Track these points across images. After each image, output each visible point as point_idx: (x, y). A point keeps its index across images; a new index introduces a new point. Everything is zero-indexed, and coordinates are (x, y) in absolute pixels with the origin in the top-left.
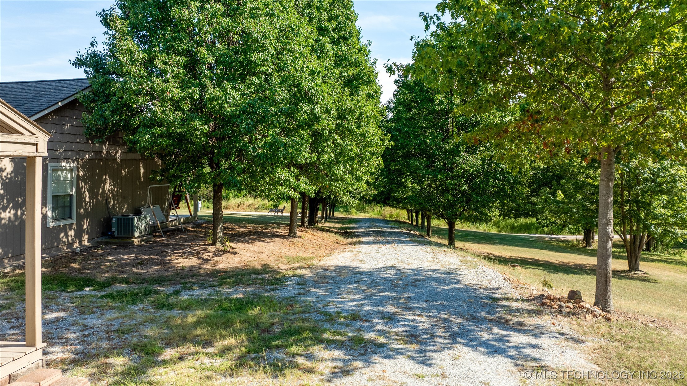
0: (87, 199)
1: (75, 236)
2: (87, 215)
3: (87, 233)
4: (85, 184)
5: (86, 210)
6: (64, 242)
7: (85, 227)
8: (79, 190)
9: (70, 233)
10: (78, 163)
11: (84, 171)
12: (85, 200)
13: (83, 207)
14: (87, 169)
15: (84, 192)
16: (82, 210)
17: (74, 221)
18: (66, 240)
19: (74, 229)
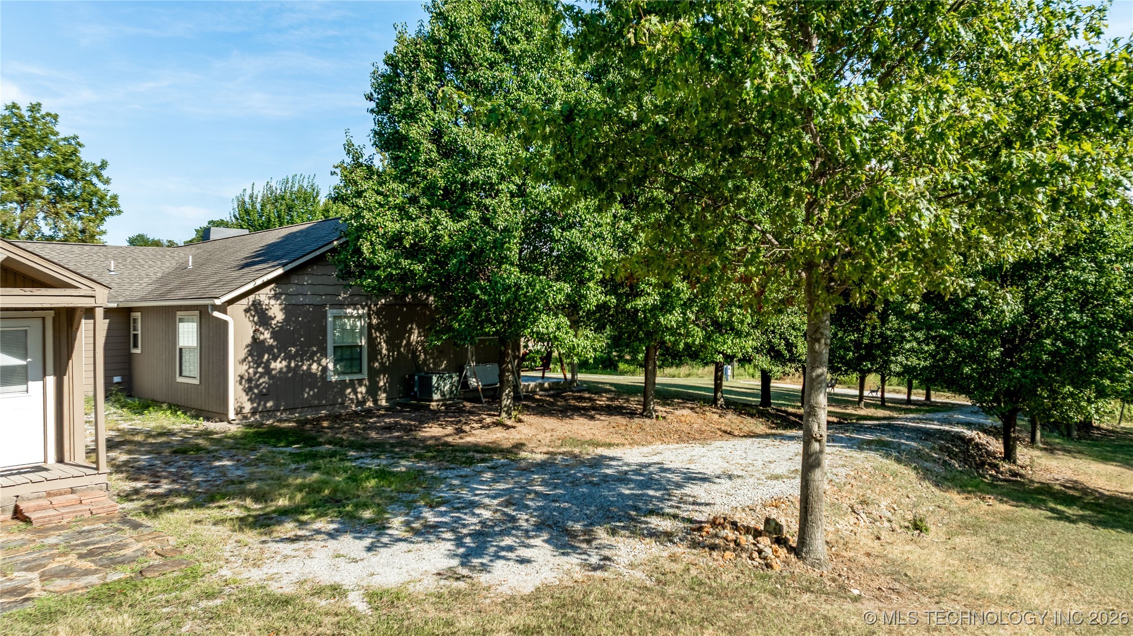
0: (384, 351)
1: (367, 393)
2: (383, 370)
3: (385, 391)
4: (381, 334)
5: (382, 364)
6: (352, 400)
7: (381, 384)
8: (372, 342)
9: (359, 390)
10: (370, 309)
11: (378, 318)
12: (381, 353)
13: (377, 361)
14: (384, 316)
15: (380, 343)
16: (377, 364)
17: (365, 375)
18: (354, 397)
19: (365, 385)
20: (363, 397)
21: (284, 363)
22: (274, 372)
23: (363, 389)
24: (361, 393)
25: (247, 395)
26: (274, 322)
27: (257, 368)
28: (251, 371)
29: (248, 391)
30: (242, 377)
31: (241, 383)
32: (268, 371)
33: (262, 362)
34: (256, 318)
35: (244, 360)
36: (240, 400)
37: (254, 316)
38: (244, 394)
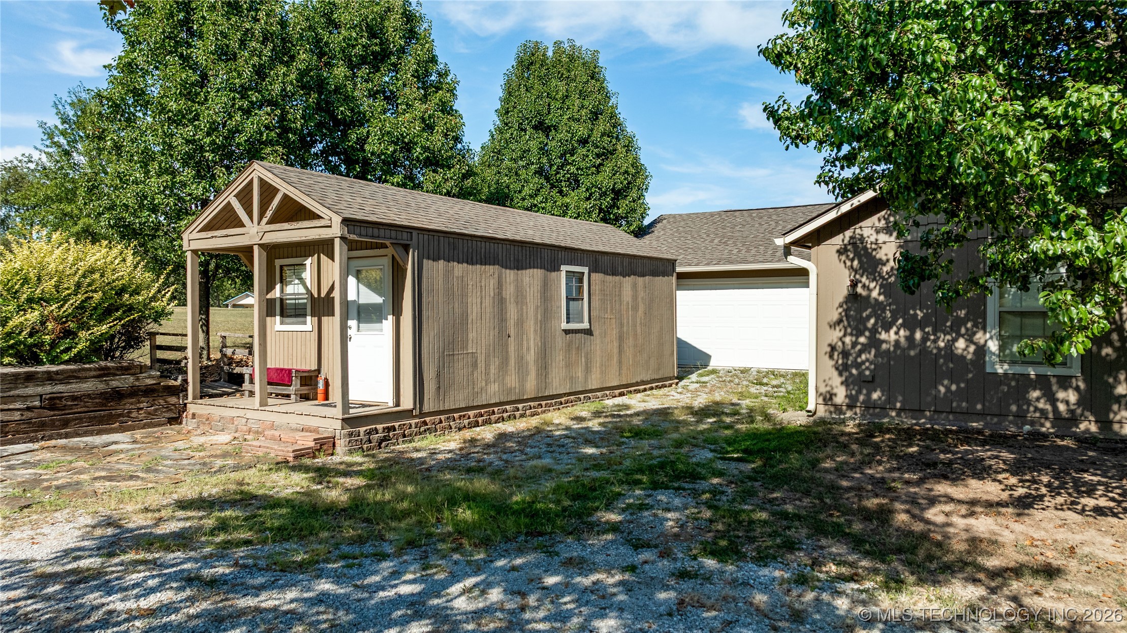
17: (1075, 370)
19: (1077, 389)
20: (1072, 412)
21: (903, 334)
23: (1072, 397)
24: (1067, 403)
26: (885, 269)
28: (848, 340)
30: (833, 348)
32: (875, 343)
34: (856, 263)
35: (838, 323)
37: (852, 260)
38: (836, 373)
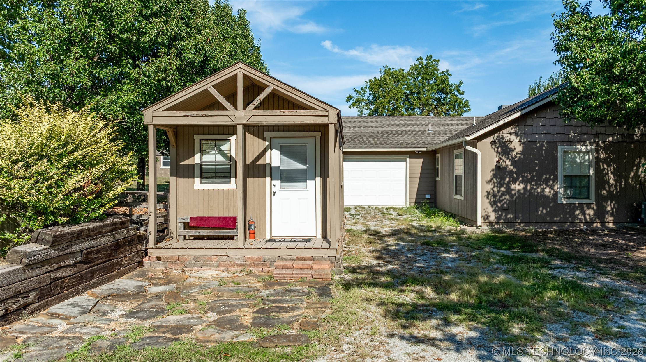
0: (612, 181)
1: (594, 215)
2: (611, 197)
3: (612, 215)
4: (609, 166)
5: (609, 192)
6: (580, 220)
7: (609, 208)
8: (599, 172)
9: (588, 212)
10: (598, 145)
11: (606, 153)
12: (608, 183)
13: (605, 189)
14: (611, 151)
15: (608, 174)
16: (604, 192)
18: (583, 218)
19: (593, 209)
21: (522, 186)
22: (513, 192)
23: (591, 212)
24: (589, 215)
25: (492, 207)
26: (514, 153)
27: (500, 188)
28: (495, 189)
29: (493, 204)
30: (488, 193)
31: (488, 198)
32: (509, 191)
33: (504, 183)
34: (500, 149)
35: (491, 181)
36: (487, 210)
37: (498, 148)
38: (489, 206)
